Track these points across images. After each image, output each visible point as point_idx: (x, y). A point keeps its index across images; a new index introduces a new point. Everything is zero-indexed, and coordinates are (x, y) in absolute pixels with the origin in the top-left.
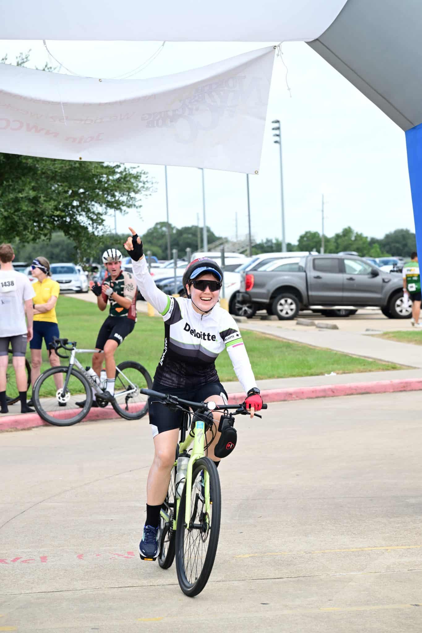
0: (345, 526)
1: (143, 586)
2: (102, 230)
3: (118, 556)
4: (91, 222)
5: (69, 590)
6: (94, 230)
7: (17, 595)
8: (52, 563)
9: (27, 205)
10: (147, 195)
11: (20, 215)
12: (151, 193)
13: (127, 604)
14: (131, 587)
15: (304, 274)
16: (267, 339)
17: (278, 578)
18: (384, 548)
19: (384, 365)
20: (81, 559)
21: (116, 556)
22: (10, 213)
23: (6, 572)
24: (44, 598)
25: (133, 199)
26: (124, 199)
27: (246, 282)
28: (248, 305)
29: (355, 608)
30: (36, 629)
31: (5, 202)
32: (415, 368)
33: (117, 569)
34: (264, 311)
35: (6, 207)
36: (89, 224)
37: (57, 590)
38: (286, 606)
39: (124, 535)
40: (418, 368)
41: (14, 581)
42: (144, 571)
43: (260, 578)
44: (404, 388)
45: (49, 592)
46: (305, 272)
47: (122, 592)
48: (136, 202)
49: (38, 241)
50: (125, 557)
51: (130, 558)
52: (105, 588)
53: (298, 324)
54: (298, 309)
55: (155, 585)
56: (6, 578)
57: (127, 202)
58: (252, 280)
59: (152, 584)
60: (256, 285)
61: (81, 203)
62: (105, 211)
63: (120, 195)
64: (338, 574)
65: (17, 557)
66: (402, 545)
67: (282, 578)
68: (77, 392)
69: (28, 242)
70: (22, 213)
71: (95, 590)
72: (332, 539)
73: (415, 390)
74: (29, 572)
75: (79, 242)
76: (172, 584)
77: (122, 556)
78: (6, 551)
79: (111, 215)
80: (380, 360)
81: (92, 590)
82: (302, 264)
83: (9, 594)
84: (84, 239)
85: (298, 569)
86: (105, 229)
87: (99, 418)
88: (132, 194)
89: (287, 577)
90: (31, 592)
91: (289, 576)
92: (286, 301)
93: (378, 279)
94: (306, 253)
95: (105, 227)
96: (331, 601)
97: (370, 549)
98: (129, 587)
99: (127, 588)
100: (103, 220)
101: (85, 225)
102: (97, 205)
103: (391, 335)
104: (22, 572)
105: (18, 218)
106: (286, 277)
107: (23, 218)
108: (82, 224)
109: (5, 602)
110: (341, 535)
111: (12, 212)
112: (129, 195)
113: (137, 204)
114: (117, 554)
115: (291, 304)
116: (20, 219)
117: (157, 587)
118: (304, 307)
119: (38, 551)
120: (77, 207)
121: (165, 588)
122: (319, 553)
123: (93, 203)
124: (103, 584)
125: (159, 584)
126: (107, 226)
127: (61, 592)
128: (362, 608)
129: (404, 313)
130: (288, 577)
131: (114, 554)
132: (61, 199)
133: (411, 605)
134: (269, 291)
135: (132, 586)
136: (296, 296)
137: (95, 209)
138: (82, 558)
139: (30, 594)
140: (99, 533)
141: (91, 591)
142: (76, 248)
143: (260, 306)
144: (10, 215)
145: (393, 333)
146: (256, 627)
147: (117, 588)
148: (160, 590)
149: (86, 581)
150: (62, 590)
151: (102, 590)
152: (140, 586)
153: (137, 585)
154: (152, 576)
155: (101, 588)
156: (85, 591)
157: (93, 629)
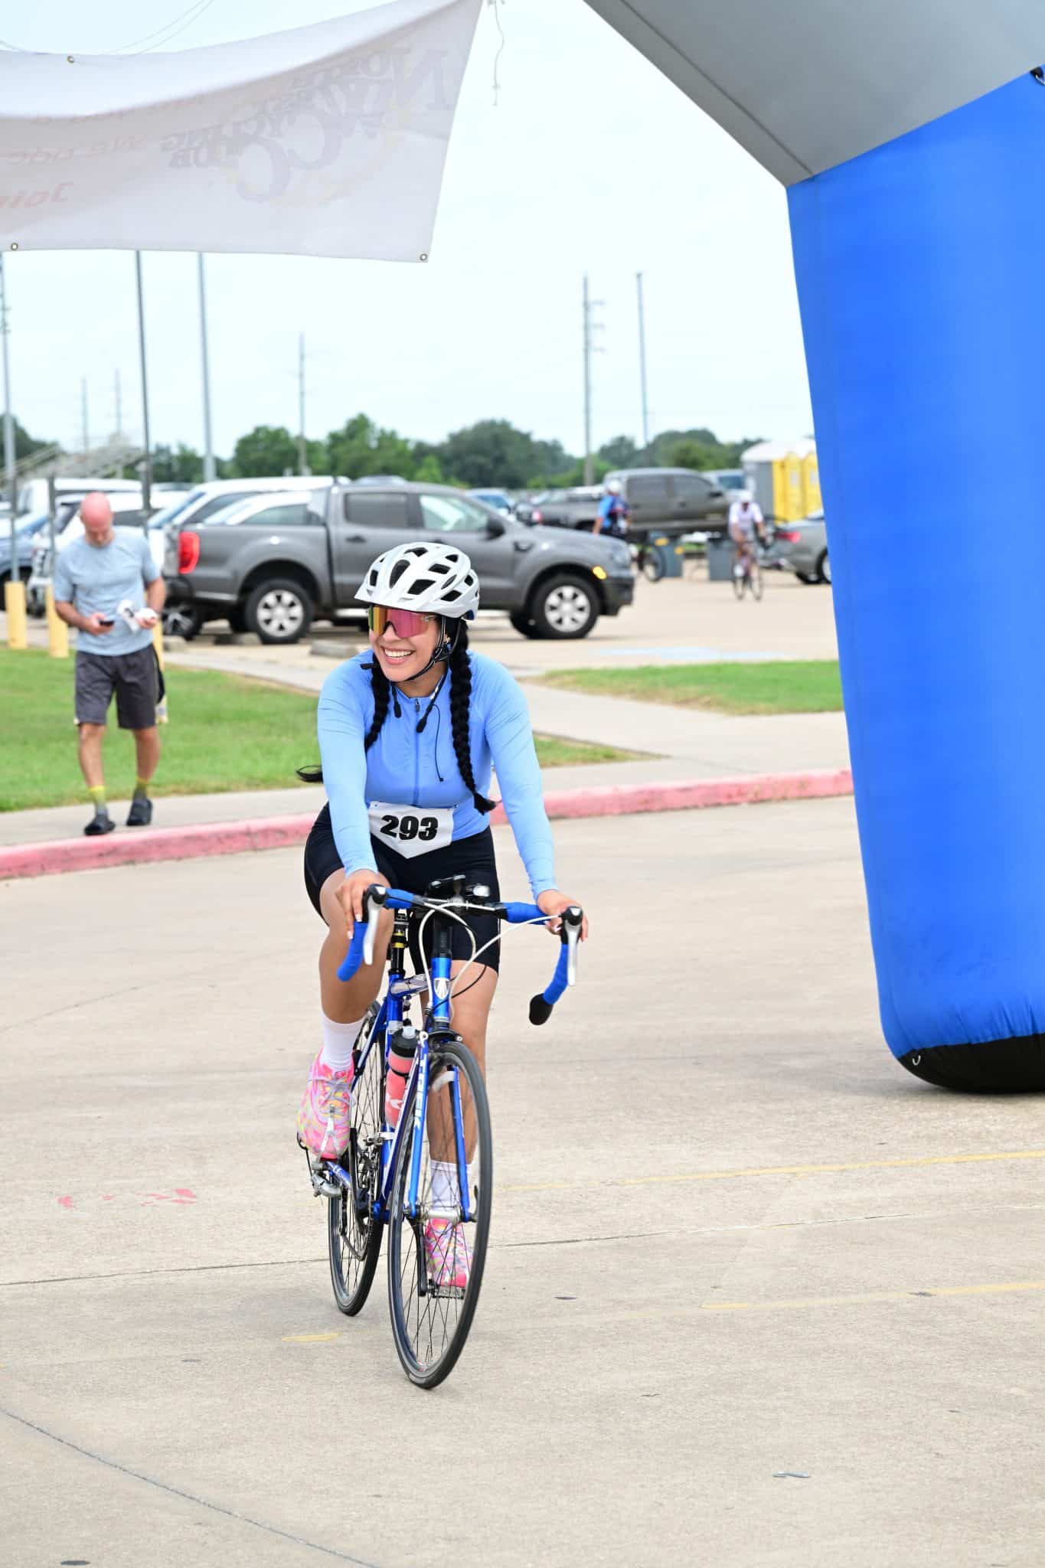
0: (666, 1123)
1: (257, 1264)
3: (158, 1199)
5: (81, 1276)
14: (227, 1267)
15: (320, 531)
16: (265, 690)
17: (568, 1242)
18: (785, 1170)
19: (584, 751)
20: (71, 1206)
21: (150, 1199)
24: (31, 1296)
27: (179, 550)
28: (182, 607)
29: (782, 1304)
30: (52, 1366)
32: (659, 757)
33: (171, 1229)
34: (222, 624)
37: (56, 1278)
38: (620, 1302)
39: (145, 1151)
40: (668, 757)
42: (239, 1232)
43: (525, 1242)
44: (647, 804)
45: (35, 1282)
46: (325, 525)
47: (209, 1278)
50: (176, 1201)
51: (191, 1202)
52: (167, 1271)
53: (314, 653)
54: (309, 618)
55: (282, 1263)
58: (196, 547)
60: (204, 560)
64: (703, 1229)
66: (824, 1163)
67: (577, 1241)
71: (146, 1275)
72: (651, 1152)
73: (673, 809)
76: (321, 1258)
77: (166, 1198)
80: (568, 739)
81: (138, 1276)
82: (318, 508)
85: (604, 1219)
89: (588, 1238)
91: (591, 1235)
92: (279, 598)
93: (505, 543)
94: (326, 481)
96: (718, 1290)
97: (755, 1172)
98: (222, 1267)
99: (219, 1271)
103: (568, 679)
106: (275, 540)
110: (669, 1143)
114: (153, 1195)
115: (292, 605)
118: (321, 613)
122: (636, 1184)
124: (156, 1262)
127: (67, 1281)
128: (800, 1304)
129: (568, 626)
130: (590, 1240)
131: (148, 1195)
133: (912, 1294)
134: (235, 574)
135: (228, 1264)
136: (304, 586)
138: (73, 1204)
140: (83, 1149)
141: (136, 1279)
143: (214, 610)
145: (570, 673)
146: (572, 1349)
147: (195, 1269)
148: (301, 1273)
149: (113, 1257)
150: (67, 1277)
151: (161, 1275)
152: (249, 1265)
153: (242, 1264)
154: (265, 1244)
155: (157, 1271)
156: (121, 1277)
157: (186, 1361)
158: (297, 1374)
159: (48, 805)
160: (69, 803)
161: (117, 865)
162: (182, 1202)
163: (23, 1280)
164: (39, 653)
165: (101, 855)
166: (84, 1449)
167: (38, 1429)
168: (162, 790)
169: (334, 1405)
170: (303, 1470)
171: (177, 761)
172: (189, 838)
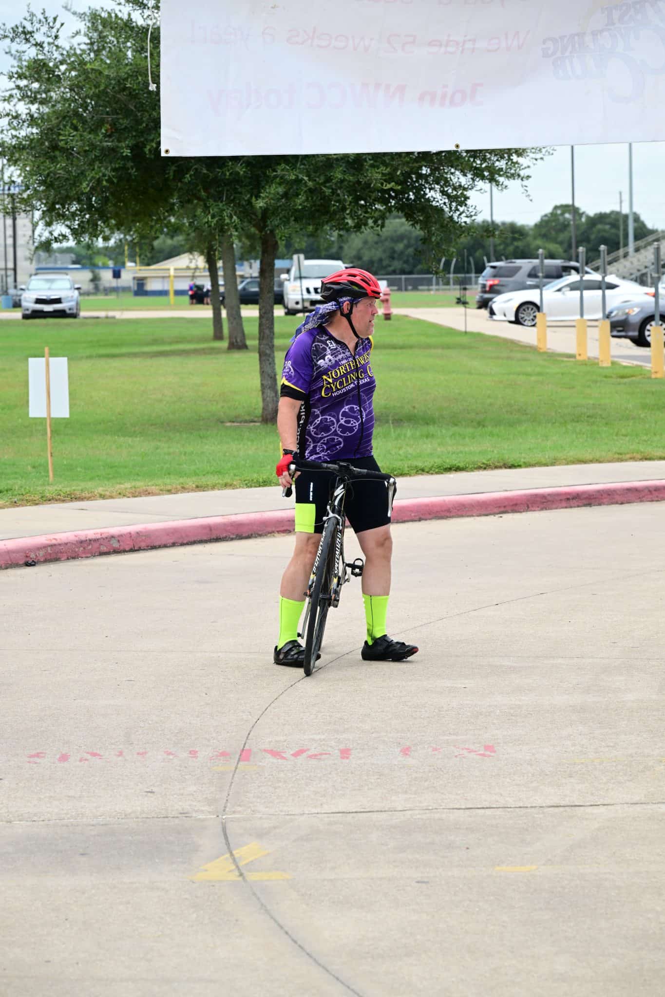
1: (508, 808)
2: (463, 212)
3: (470, 752)
4: (447, 201)
5: (383, 810)
6: (452, 213)
7: (297, 817)
8: (359, 762)
9: (345, 171)
10: (536, 160)
11: (334, 187)
12: (542, 156)
13: (480, 840)
14: (487, 808)
20: (407, 754)
21: (465, 752)
22: (318, 183)
23: (282, 775)
24: (340, 823)
25: (516, 165)
26: (501, 164)
30: (324, 880)
31: (312, 167)
33: (464, 776)
35: (313, 175)
36: (445, 203)
37: (364, 810)
39: (481, 714)
41: (294, 790)
42: (510, 781)
45: (349, 813)
47: (471, 817)
48: (520, 170)
49: (363, 227)
50: (480, 755)
51: (490, 756)
52: (443, 809)
55: (527, 807)
56: (280, 784)
57: (507, 169)
59: (522, 805)
61: (433, 171)
62: (471, 183)
63: (495, 160)
65: (301, 748)
68: (417, 471)
69: (348, 230)
70: (336, 184)
71: (427, 811)
74: (319, 775)
75: (428, 232)
76: (555, 805)
78: (285, 738)
79: (481, 190)
81: (422, 812)
83: (284, 813)
84: (438, 226)
86: (468, 211)
87: (452, 515)
88: (515, 158)
90: (319, 811)
95: (468, 208)
98: (483, 808)
99: (479, 811)
100: (467, 198)
101: (438, 204)
102: (457, 173)
104: (308, 775)
105: (330, 191)
107: (339, 192)
108: (434, 203)
109: (275, 828)
111: (320, 182)
112: (509, 159)
113: (522, 173)
114: (468, 749)
116: (333, 193)
117: (529, 810)
119: (336, 738)
120: (426, 177)
121: (543, 813)
123: (453, 170)
124: (440, 801)
125: (534, 805)
126: (472, 206)
127: (369, 813)
131: (463, 749)
132: (399, 165)
135: (488, 806)
137: (455, 180)
138: (409, 753)
139: (317, 815)
140: (440, 711)
141: (419, 814)
142: (425, 240)
144: (317, 186)
147: (464, 809)
148: (536, 816)
149: (413, 796)
150: (372, 810)
151: (438, 812)
152: (502, 808)
153: (498, 806)
154: (523, 791)
155: (436, 809)
156: (410, 812)
157: (418, 882)
158: (492, 898)
159: (546, 465)
160: (560, 464)
161: (578, 506)
162: (483, 755)
163: (341, 811)
164: (592, 363)
165: (568, 499)
166: (308, 951)
167: (287, 933)
168: (624, 457)
169: (503, 926)
170: (454, 979)
171: (645, 438)
172: (629, 490)
